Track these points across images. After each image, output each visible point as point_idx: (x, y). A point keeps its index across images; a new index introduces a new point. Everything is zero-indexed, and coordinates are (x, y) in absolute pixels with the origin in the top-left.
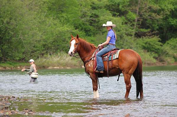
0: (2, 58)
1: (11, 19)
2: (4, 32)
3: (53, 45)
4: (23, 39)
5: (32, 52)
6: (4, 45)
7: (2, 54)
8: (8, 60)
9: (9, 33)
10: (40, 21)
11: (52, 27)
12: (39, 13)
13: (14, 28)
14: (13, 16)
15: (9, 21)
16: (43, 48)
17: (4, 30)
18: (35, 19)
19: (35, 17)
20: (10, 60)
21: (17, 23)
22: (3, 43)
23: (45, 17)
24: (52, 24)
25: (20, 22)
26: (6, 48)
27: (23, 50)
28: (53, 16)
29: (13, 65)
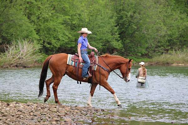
0: (124, 53)
1: (134, 13)
2: (127, 26)
3: (179, 41)
4: (146, 33)
5: (156, 47)
6: (127, 39)
7: (124, 49)
8: (130, 55)
9: (132, 27)
10: (166, 14)
11: (178, 21)
12: (165, 6)
13: (137, 22)
14: (137, 9)
15: (133, 15)
16: (168, 44)
17: (127, 24)
18: (160, 12)
19: (161, 11)
20: (133, 55)
21: (140, 17)
22: (125, 37)
23: (171, 10)
24: (179, 18)
25: (144, 16)
26: (129, 42)
27: (147, 45)
28: (181, 10)
29: (135, 61)
